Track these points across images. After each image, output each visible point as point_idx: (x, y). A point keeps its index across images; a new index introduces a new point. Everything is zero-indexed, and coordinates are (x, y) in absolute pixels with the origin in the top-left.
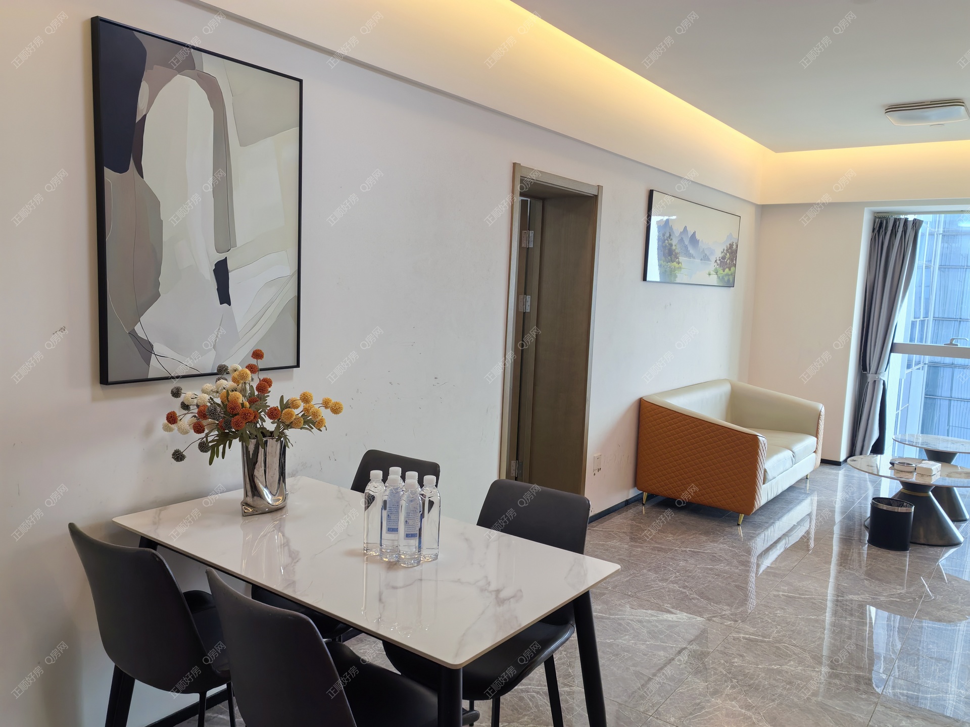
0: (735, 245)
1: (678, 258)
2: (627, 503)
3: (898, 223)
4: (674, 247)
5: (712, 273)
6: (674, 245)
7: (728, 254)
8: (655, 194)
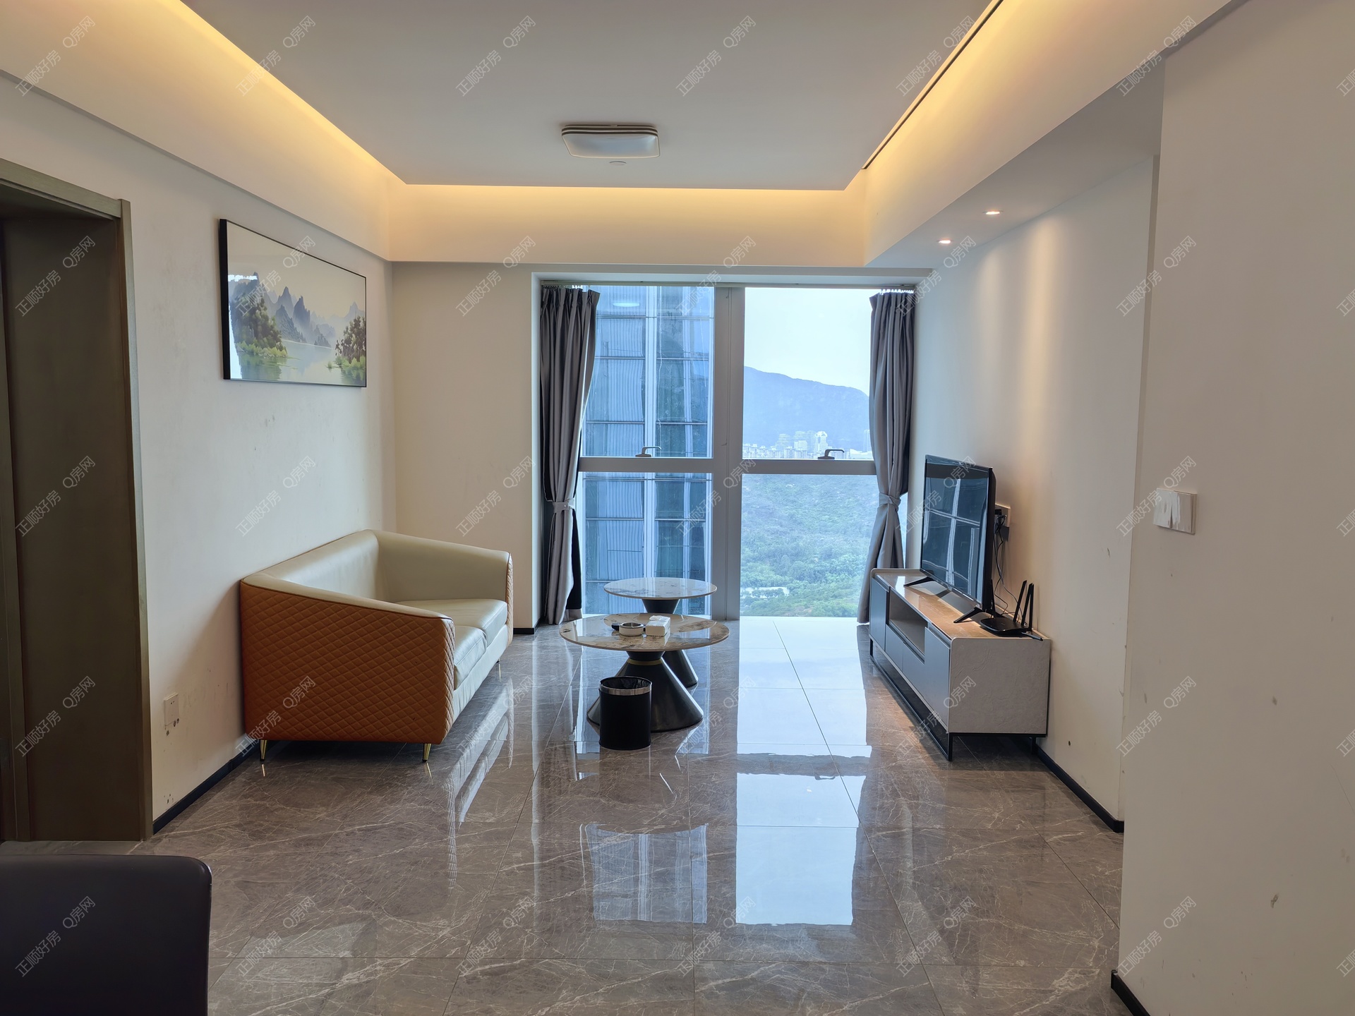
0: (362, 321)
1: (280, 341)
2: (233, 766)
3: (571, 295)
4: (270, 322)
5: (334, 365)
6: (270, 317)
7: (353, 335)
8: (230, 228)
